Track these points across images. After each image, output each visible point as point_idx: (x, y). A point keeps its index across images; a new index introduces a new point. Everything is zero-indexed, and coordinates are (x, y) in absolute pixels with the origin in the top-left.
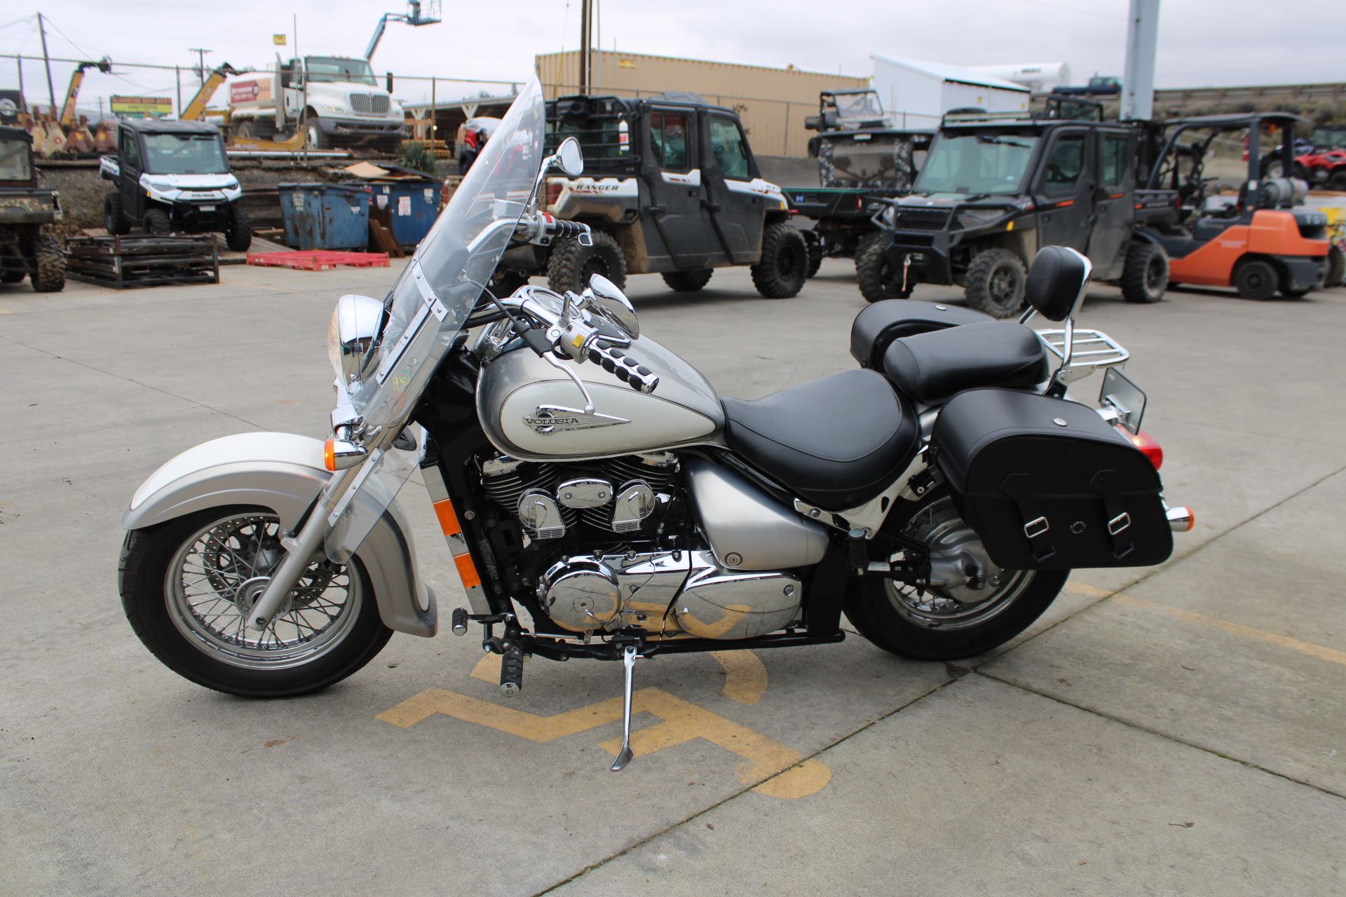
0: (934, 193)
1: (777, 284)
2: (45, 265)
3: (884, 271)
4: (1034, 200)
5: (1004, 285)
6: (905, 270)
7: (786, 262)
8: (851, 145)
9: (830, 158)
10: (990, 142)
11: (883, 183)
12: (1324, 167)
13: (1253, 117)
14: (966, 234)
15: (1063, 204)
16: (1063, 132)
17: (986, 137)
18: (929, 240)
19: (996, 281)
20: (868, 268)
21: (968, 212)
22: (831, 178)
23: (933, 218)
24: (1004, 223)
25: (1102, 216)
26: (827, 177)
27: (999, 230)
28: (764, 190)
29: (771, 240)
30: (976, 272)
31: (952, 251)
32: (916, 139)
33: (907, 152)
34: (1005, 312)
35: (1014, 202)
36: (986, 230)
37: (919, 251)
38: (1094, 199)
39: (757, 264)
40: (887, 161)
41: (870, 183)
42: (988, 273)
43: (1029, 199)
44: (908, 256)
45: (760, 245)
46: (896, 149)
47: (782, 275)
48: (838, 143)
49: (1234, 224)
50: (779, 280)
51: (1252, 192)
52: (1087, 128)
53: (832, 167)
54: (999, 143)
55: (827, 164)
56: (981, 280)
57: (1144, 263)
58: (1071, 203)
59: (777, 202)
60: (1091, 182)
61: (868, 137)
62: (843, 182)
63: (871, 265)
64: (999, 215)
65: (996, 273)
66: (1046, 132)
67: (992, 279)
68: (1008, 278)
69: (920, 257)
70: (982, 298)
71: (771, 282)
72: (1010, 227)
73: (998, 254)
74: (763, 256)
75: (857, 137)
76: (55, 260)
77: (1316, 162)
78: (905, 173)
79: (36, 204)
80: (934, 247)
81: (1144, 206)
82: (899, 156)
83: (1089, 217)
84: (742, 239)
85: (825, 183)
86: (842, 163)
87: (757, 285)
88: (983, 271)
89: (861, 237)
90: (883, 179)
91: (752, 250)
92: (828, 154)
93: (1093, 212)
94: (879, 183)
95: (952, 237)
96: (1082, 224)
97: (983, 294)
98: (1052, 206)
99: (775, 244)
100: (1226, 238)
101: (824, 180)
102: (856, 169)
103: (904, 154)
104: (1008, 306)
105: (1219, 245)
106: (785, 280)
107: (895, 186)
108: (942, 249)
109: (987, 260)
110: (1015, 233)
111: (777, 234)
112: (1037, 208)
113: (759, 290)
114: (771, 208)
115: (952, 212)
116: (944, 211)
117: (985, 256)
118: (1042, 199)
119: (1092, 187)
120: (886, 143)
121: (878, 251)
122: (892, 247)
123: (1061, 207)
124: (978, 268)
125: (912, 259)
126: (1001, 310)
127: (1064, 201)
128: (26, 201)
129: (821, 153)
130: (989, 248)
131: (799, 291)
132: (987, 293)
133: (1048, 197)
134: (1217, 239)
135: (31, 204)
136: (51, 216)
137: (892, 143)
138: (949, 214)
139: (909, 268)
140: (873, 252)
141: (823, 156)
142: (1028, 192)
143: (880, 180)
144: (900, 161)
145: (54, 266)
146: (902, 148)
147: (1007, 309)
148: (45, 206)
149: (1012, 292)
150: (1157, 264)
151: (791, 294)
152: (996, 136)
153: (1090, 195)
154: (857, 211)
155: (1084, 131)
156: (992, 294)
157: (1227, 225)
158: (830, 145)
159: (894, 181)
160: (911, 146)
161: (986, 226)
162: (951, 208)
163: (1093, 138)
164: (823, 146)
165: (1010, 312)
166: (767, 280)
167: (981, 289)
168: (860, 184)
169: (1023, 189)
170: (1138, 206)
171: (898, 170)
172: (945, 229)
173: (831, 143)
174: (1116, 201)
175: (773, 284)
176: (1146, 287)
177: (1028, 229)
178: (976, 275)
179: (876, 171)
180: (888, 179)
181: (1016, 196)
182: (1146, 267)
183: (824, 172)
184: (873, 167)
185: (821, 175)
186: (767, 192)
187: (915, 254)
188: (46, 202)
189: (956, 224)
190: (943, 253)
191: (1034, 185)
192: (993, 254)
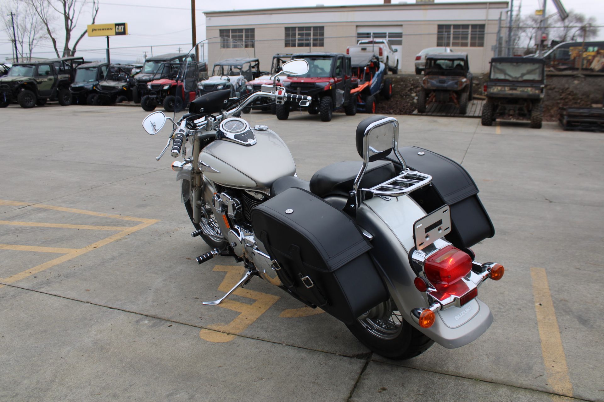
2: (533, 117)
76: (538, 115)
79: (533, 90)
128: (529, 89)
135: (531, 90)
136: (539, 95)
145: (537, 118)
148: (537, 92)
188: (537, 89)
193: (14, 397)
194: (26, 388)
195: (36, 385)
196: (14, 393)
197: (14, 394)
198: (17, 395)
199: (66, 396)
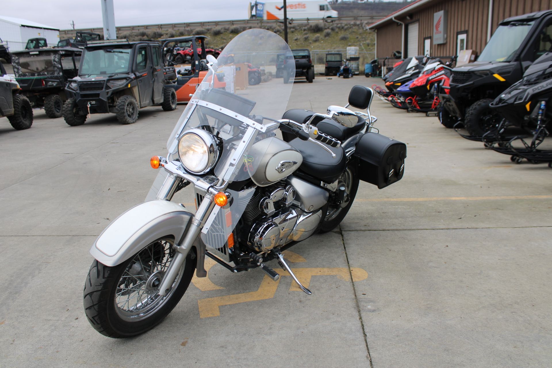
0: (91, 75)
1: (23, 123)
3: (74, 111)
4: (135, 74)
5: (131, 110)
6: (89, 109)
7: (24, 112)
8: (28, 57)
9: (18, 63)
10: (110, 52)
11: (48, 73)
12: (189, 55)
13: (193, 37)
14: (113, 91)
15: (144, 75)
16: (140, 46)
17: (108, 50)
18: (98, 95)
19: (128, 109)
20: (68, 110)
21: (111, 82)
22: (21, 73)
23: (97, 85)
24: (127, 85)
25: (156, 78)
26: (18, 72)
27: (126, 88)
28: (10, 80)
29: (17, 103)
30: (121, 106)
31: (108, 98)
32: (61, 53)
33: (58, 59)
34: (133, 121)
35: (129, 76)
36: (121, 88)
37: (93, 100)
38: (153, 72)
39: (13, 115)
40: (49, 63)
41: (41, 73)
42: (125, 106)
43: (133, 74)
44: (89, 103)
45: (13, 106)
46: (52, 57)
47: (24, 118)
48: (22, 56)
49: (192, 77)
50: (23, 121)
51: (197, 65)
52: (147, 44)
53: (20, 68)
54: (114, 52)
55: (17, 66)
56: (123, 109)
57: (169, 95)
58: (146, 74)
59: (16, 85)
60: (151, 65)
61: (37, 53)
62: (27, 74)
63: (69, 109)
64: (124, 81)
65: (128, 105)
66: (134, 46)
67: (127, 108)
68: (132, 107)
69: (94, 102)
70: (125, 116)
71: (20, 122)
72: (129, 86)
73: (127, 97)
74: (15, 111)
75: (31, 53)
77: (185, 53)
78: (58, 68)
80: (100, 97)
81: (166, 73)
82: (54, 61)
83: (152, 79)
84: (5, 104)
85: (17, 75)
86: (25, 65)
87: (12, 125)
88: (123, 105)
89: (44, 98)
90: (48, 72)
91: (10, 108)
92: (17, 61)
93: (153, 77)
94: (46, 73)
95: (108, 93)
96: (151, 82)
97: (125, 114)
98: (141, 76)
99: (19, 104)
100: (191, 83)
101: (17, 74)
102: (33, 67)
103: (57, 60)
104: (134, 118)
105: (189, 85)
106: (25, 121)
107: (55, 74)
108: (104, 98)
109: (124, 100)
110: (131, 88)
111: (19, 100)
112: (137, 77)
113: (13, 127)
114: (14, 88)
115: (105, 82)
116: (102, 82)
117: (123, 99)
118: (138, 74)
119: (152, 67)
120: (47, 55)
121: (71, 102)
122: (80, 99)
123: (144, 76)
124: (121, 104)
125: (90, 104)
126: (132, 120)
127: (145, 74)
129: (13, 61)
130: (122, 95)
131: (31, 125)
132: (126, 114)
133: (139, 73)
134: (187, 84)
137: (50, 55)
138: (104, 83)
139: (90, 108)
140: (68, 103)
141: (15, 62)
142: (132, 72)
143: (46, 72)
144: (55, 63)
146: (55, 57)
147: (133, 119)
149: (134, 112)
150: (173, 95)
151: (28, 127)
152: (112, 49)
153: (151, 71)
154: (43, 87)
155: (146, 45)
156: (127, 114)
157: (190, 78)
158: (17, 58)
159: (53, 72)
160: (60, 56)
161: (121, 87)
162: (104, 81)
163: (149, 48)
164: (13, 58)
165: (135, 120)
166: (18, 121)
167: (124, 113)
168: (36, 75)
169: (130, 70)
170: (165, 74)
171: (55, 66)
172: (104, 90)
173: (17, 56)
174: (159, 72)
175: (21, 123)
176: (171, 104)
177: (135, 86)
178: (121, 107)
179: (44, 68)
180: (50, 71)
181: (128, 73)
182: (170, 97)
183: (16, 70)
184: (41, 67)
185: (14, 71)
186: (11, 81)
187: (91, 102)
189: (108, 87)
190: (105, 100)
191: (134, 68)
192: (125, 98)
193: (515, 312)
194: (503, 313)
195: (496, 311)
196: (513, 315)
197: (514, 313)
198: (512, 312)
199: (485, 296)
